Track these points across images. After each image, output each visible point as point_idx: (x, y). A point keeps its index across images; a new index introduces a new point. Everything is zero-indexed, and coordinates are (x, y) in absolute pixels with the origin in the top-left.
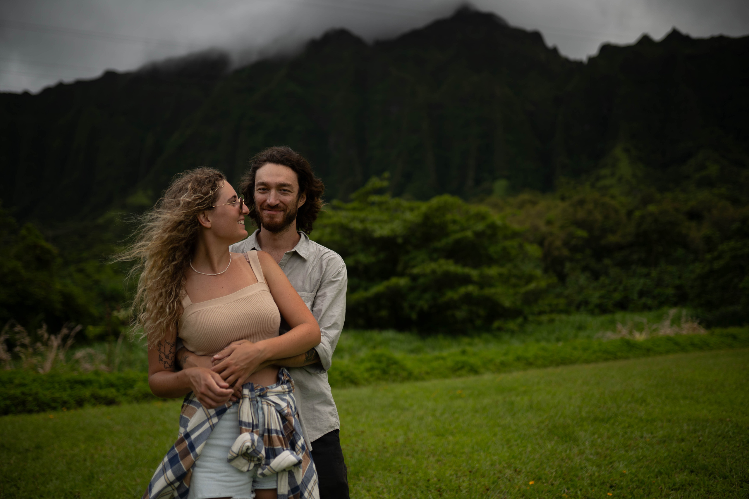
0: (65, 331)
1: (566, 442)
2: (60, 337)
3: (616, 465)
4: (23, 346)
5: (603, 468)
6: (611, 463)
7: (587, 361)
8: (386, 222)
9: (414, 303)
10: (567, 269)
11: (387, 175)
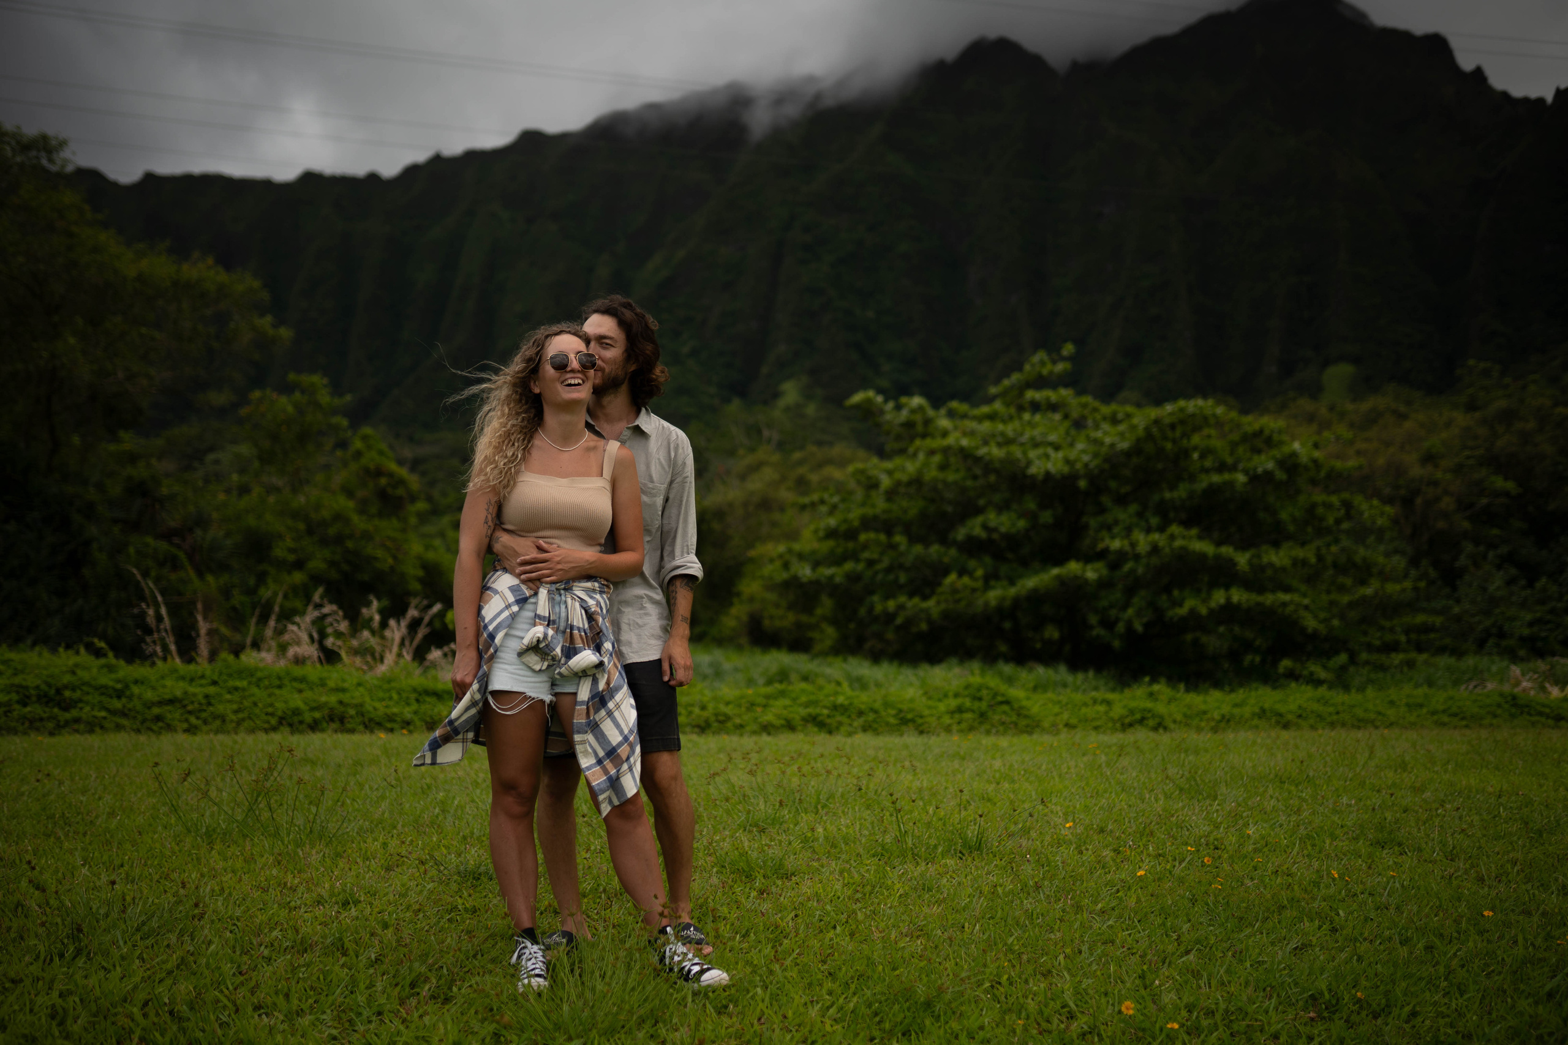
0: (412, 613)
2: (404, 623)
4: (339, 635)
8: (1057, 448)
9: (1113, 613)
10: (1462, 561)
11: (1068, 349)
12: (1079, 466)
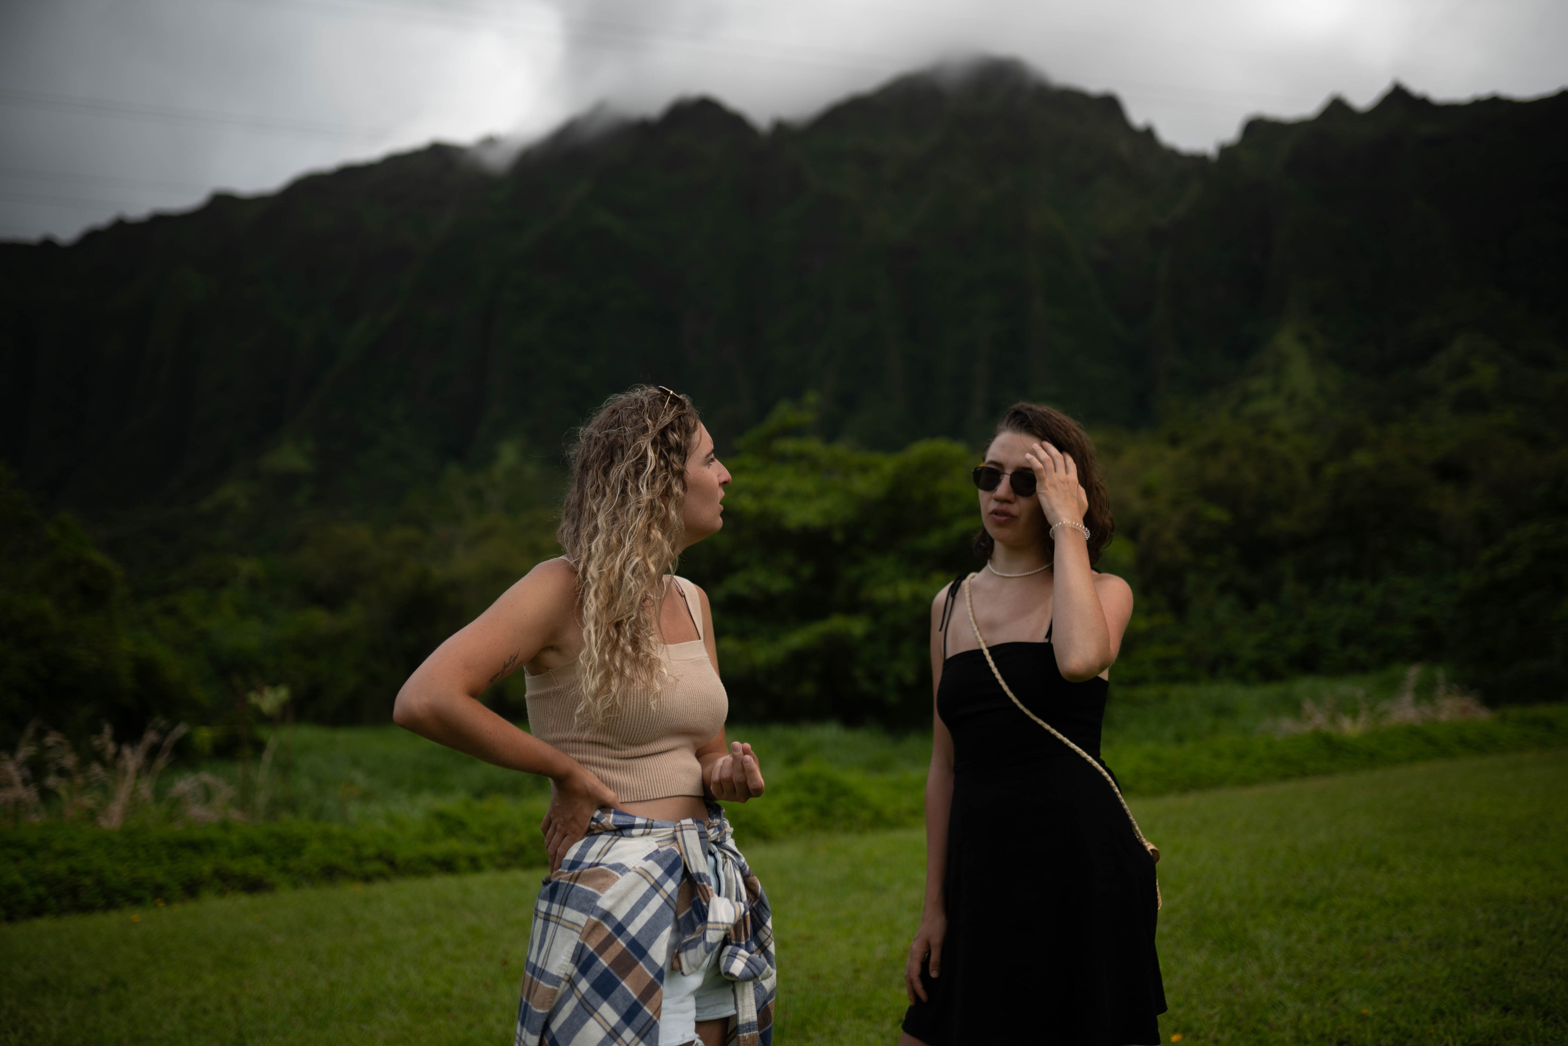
1: (1232, 950)
2: (140, 750)
3: (1345, 997)
4: (62, 772)
5: (1318, 1005)
6: (1333, 993)
7: (1246, 782)
8: (810, 497)
9: (880, 666)
10: (1188, 590)
11: (813, 397)
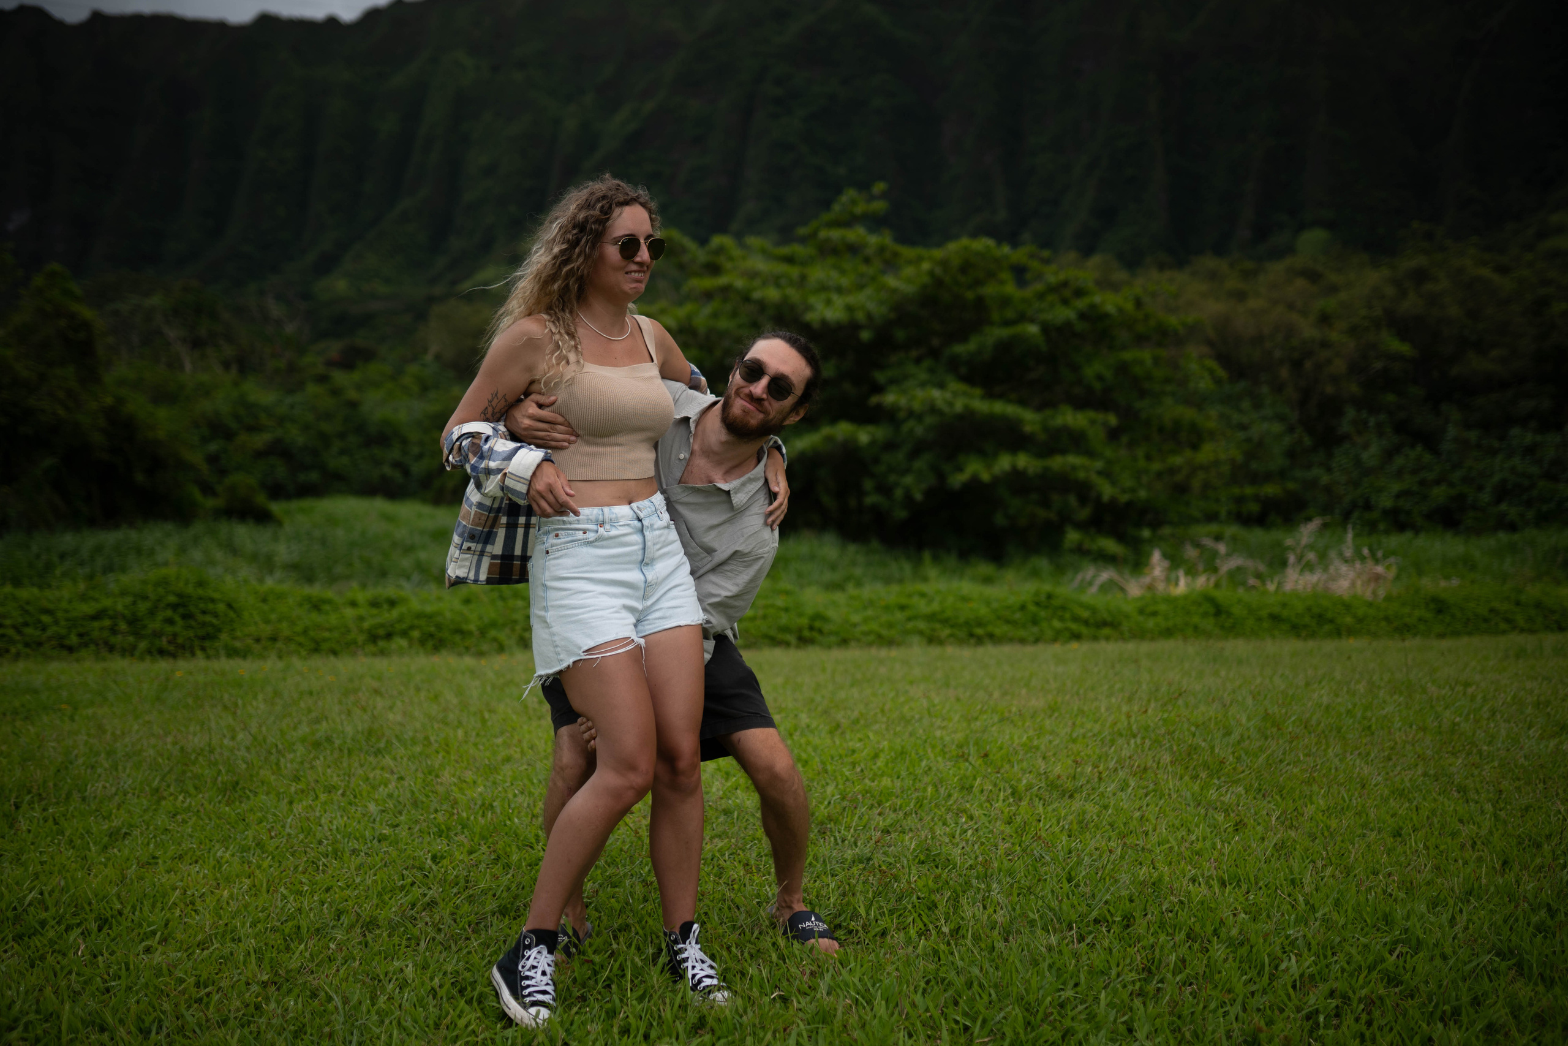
9: (892, 478)
10: (1345, 426)
11: (879, 187)
12: (860, 316)
